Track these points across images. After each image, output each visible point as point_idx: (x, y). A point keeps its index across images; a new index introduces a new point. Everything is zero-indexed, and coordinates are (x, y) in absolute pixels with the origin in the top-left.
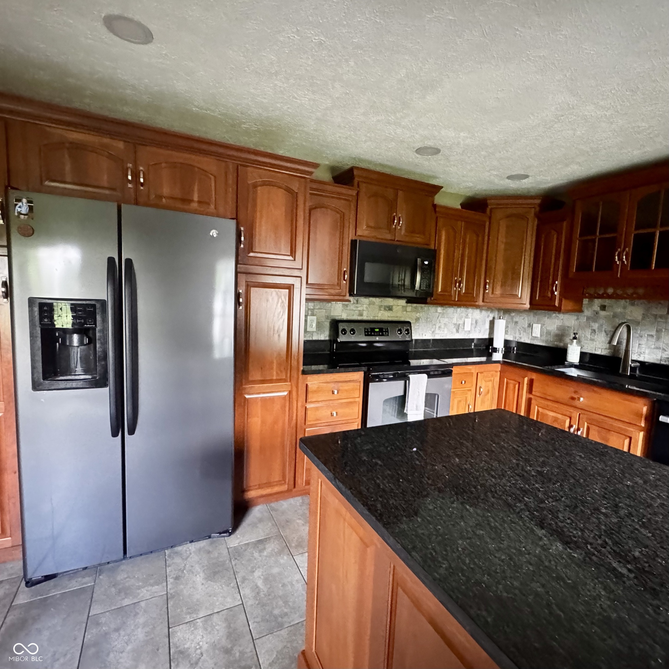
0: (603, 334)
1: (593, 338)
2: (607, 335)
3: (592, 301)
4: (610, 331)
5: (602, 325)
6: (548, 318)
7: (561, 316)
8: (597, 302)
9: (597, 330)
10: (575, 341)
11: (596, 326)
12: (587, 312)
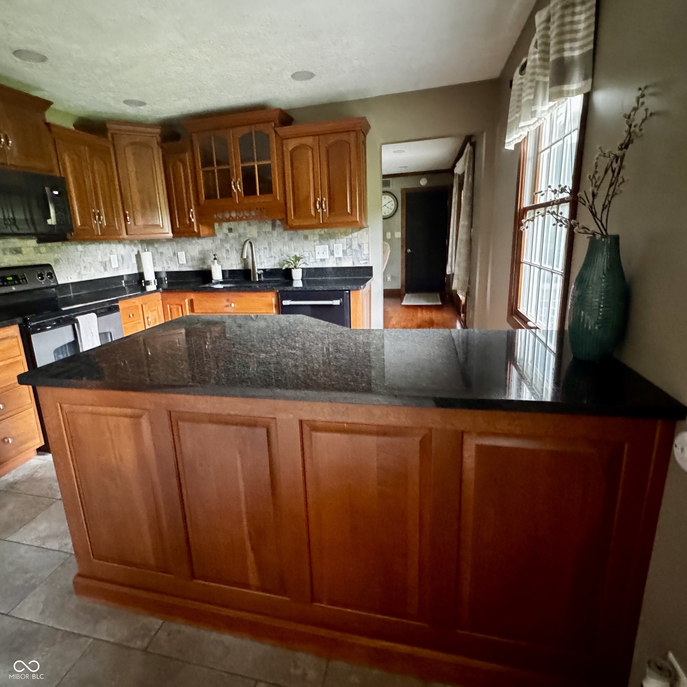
0: (235, 252)
1: (228, 257)
2: (237, 252)
3: (221, 225)
4: (239, 249)
5: (232, 245)
6: (189, 245)
7: (200, 241)
8: (226, 225)
9: (230, 250)
10: (216, 261)
11: (228, 246)
12: (220, 236)
